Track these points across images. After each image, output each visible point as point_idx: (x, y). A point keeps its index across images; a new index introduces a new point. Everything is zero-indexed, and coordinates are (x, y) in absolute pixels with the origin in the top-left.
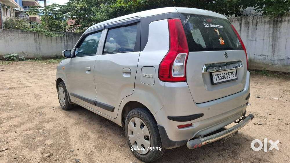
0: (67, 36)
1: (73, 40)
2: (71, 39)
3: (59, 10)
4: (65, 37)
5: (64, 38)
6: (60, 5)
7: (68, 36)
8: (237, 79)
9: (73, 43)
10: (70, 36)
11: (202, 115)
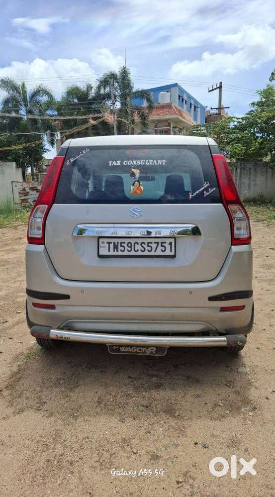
0: (241, 169)
1: (252, 174)
2: (249, 173)
3: (236, 127)
4: (239, 170)
5: (236, 172)
6: (238, 117)
7: (244, 169)
8: (174, 257)
9: (250, 181)
10: (247, 169)
11: (67, 297)
